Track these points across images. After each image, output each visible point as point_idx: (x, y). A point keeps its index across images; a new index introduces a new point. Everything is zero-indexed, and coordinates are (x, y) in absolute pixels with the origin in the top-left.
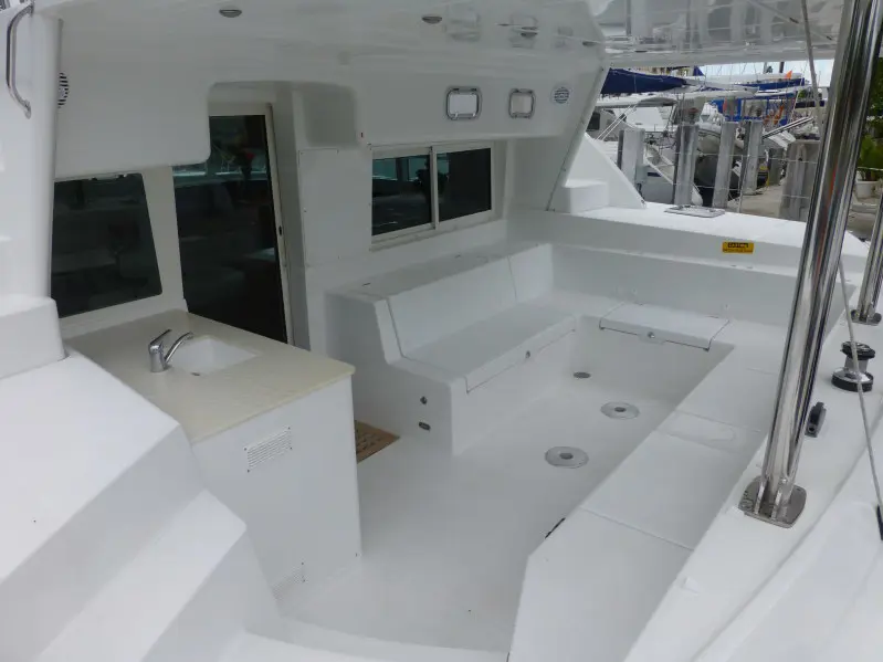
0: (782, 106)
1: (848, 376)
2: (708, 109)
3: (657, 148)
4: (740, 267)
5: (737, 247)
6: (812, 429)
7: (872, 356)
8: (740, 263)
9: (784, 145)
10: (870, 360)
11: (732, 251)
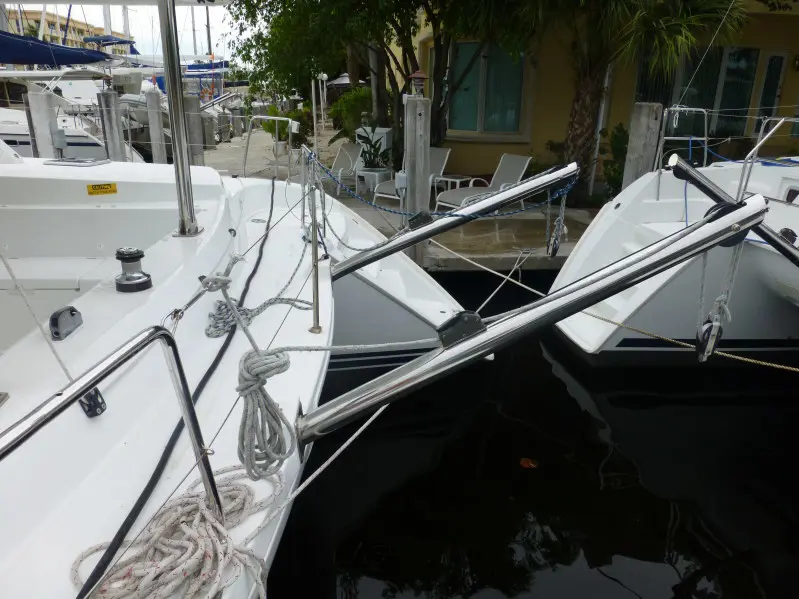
0: (214, 85)
1: (128, 279)
2: (147, 85)
3: (93, 119)
4: (104, 207)
5: (100, 189)
6: (57, 333)
7: (142, 256)
8: (104, 203)
9: (216, 115)
10: (142, 260)
11: (98, 193)
